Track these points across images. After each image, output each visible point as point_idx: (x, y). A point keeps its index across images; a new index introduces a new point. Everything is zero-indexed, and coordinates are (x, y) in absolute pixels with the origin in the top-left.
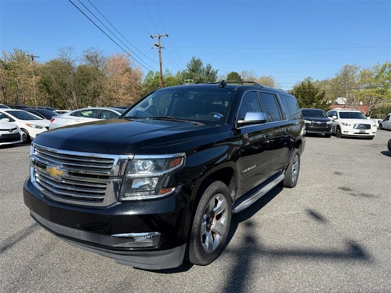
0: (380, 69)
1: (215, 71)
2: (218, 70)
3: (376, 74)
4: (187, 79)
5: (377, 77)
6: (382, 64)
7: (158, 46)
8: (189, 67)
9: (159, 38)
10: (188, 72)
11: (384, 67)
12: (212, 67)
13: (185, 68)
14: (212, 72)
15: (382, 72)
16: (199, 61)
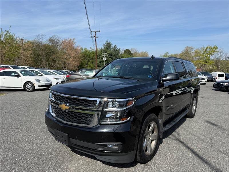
0: (204, 49)
1: (119, 49)
2: (120, 48)
3: (203, 52)
4: (104, 53)
5: (203, 53)
6: (205, 47)
7: (95, 37)
8: (105, 46)
9: (96, 32)
10: (104, 49)
11: (207, 48)
12: (117, 46)
13: (102, 47)
14: (117, 49)
15: (206, 51)
16: (110, 43)
